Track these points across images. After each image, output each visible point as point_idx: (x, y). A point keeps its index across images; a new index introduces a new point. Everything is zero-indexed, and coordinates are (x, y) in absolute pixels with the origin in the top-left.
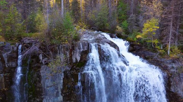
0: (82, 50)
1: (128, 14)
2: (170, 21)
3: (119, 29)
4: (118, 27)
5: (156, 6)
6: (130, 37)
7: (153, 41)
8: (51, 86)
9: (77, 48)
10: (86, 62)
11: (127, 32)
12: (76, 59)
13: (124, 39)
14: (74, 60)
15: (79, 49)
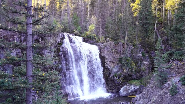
0: (61, 37)
1: (80, 23)
2: (100, 25)
3: (76, 31)
4: (75, 30)
5: (94, 19)
6: (83, 35)
7: (94, 35)
8: (48, 53)
9: (59, 36)
10: (62, 43)
11: (81, 33)
12: (58, 41)
13: (80, 36)
14: (57, 42)
15: (60, 36)
